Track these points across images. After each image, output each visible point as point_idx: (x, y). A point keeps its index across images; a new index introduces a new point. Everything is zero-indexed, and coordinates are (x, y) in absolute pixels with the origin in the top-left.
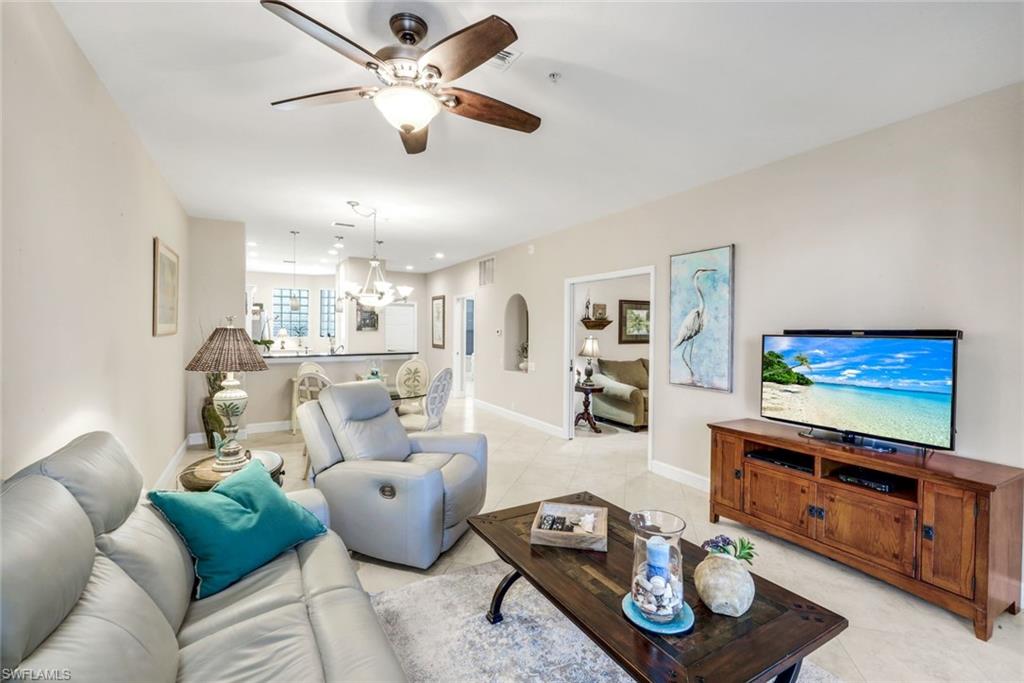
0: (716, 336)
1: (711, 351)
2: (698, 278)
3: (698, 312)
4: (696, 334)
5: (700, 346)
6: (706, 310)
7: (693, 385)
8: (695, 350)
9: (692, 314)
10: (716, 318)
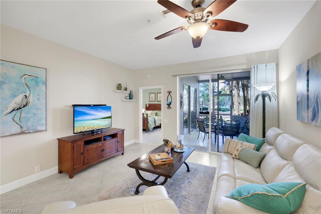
0: (38, 108)
1: (35, 114)
2: (25, 78)
3: (26, 96)
4: (24, 107)
5: (28, 112)
6: (31, 96)
7: (23, 133)
8: (23, 115)
9: (21, 96)
10: (38, 99)
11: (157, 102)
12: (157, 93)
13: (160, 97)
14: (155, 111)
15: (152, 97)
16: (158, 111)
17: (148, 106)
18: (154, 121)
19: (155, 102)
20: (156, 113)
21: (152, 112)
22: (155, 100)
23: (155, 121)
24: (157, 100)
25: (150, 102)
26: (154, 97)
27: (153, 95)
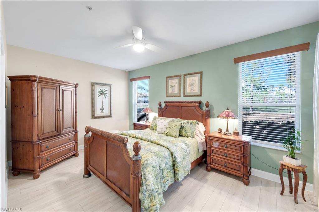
11: (185, 96)
12: (185, 75)
13: (192, 85)
14: (178, 122)
15: (172, 87)
16: (185, 121)
17: (163, 106)
18: (171, 164)
19: (180, 96)
20: (182, 127)
21: (169, 123)
22: (180, 93)
23: (174, 162)
24: (184, 94)
25: (167, 97)
26: (177, 86)
27: (175, 82)
